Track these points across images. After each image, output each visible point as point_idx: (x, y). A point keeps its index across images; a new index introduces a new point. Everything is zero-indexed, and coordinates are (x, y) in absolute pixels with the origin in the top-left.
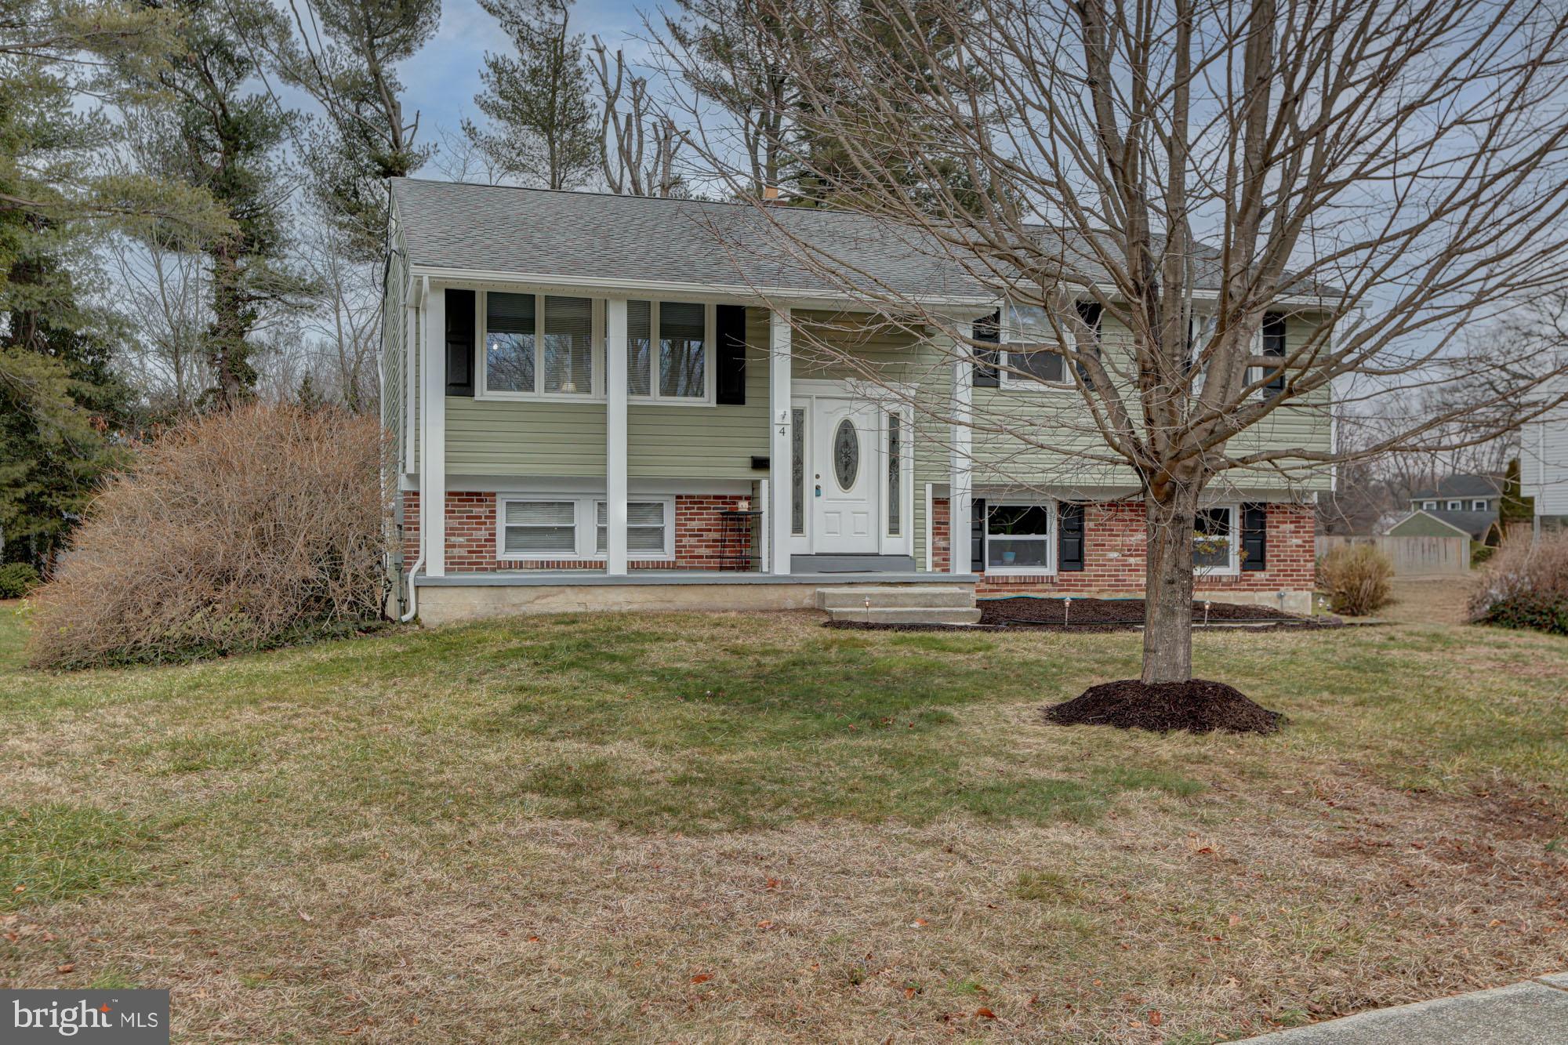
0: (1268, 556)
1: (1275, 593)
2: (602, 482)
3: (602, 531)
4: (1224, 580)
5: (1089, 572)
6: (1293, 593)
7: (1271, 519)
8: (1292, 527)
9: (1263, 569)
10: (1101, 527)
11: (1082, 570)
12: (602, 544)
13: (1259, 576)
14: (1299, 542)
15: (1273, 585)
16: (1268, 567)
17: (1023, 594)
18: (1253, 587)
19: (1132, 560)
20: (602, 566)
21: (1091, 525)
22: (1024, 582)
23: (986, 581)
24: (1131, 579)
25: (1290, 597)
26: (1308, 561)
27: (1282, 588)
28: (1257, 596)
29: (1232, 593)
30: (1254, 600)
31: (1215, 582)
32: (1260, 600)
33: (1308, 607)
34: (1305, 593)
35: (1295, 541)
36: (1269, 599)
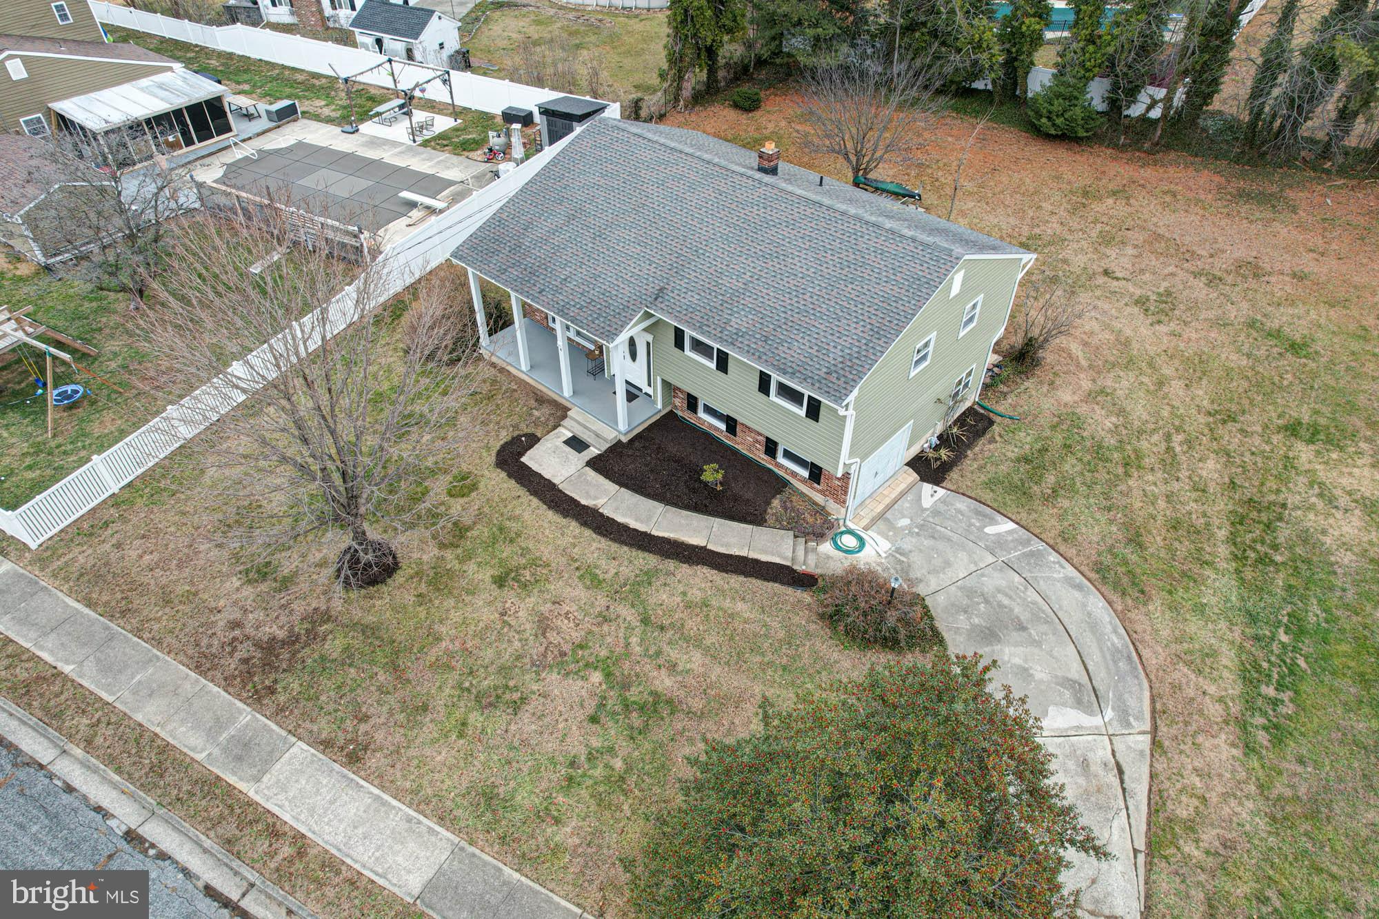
0: (822, 481)
4: (798, 477)
5: (738, 439)
6: (833, 502)
9: (819, 485)
11: (735, 436)
13: (816, 485)
14: (840, 484)
15: (822, 492)
16: (822, 485)
17: (711, 432)
18: (813, 488)
19: (758, 446)
22: (711, 425)
23: (697, 419)
24: (756, 452)
25: (831, 503)
26: (843, 494)
27: (827, 497)
28: (815, 493)
29: (802, 485)
30: (812, 494)
31: (794, 475)
32: (816, 495)
33: (841, 513)
34: (839, 506)
35: (837, 482)
36: (820, 498)
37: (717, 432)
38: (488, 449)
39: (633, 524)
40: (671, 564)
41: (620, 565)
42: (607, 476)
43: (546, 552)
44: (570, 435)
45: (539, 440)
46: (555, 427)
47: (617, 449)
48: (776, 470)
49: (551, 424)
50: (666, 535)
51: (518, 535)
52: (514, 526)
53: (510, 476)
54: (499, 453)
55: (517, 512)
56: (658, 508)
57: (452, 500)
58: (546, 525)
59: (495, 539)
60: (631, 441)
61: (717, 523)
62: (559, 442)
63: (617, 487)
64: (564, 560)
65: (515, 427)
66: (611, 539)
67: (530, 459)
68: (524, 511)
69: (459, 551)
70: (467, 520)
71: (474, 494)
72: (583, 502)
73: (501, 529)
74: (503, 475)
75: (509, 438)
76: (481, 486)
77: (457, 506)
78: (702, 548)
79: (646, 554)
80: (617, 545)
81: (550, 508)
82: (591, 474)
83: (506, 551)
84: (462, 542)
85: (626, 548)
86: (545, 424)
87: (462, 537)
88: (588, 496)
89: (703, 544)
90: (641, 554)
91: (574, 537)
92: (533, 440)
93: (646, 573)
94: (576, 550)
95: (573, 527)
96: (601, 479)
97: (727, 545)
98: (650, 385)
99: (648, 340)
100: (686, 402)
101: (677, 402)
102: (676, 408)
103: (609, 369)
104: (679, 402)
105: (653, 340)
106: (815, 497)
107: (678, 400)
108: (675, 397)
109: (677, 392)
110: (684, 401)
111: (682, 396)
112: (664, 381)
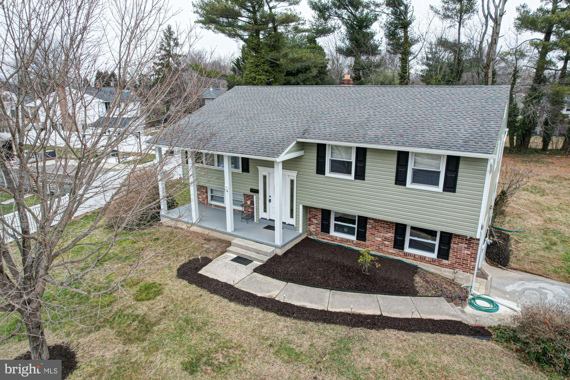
0: (451, 255)
1: (453, 270)
4: (427, 259)
5: (367, 243)
6: (462, 273)
7: (453, 240)
8: (466, 246)
9: (447, 259)
10: (374, 228)
11: (365, 241)
13: (444, 261)
14: (469, 253)
15: (451, 267)
16: (450, 259)
17: (342, 244)
18: (441, 265)
19: (387, 243)
21: (370, 226)
22: (342, 240)
23: (330, 237)
24: (385, 249)
25: (460, 274)
26: (472, 261)
27: (456, 269)
28: (443, 269)
29: (431, 265)
30: (441, 271)
31: (422, 259)
32: (444, 271)
33: (470, 280)
34: (469, 274)
35: (466, 252)
36: (449, 272)
37: (348, 243)
38: (170, 267)
39: (309, 306)
40: (361, 331)
41: (312, 337)
42: (273, 277)
43: (235, 336)
44: (235, 256)
45: (211, 260)
46: (222, 253)
47: (275, 259)
48: (404, 260)
49: (219, 251)
50: (343, 310)
51: (205, 324)
52: (199, 318)
53: (191, 282)
54: (178, 270)
55: (201, 307)
56: (326, 293)
57: (139, 304)
58: (231, 313)
59: (182, 331)
60: (285, 254)
61: (381, 298)
62: (228, 261)
63: (285, 283)
64: (255, 340)
65: (192, 254)
66: (295, 318)
67: (205, 271)
68: (207, 305)
69: (145, 344)
70: (153, 316)
71: (159, 298)
72: (259, 295)
73: (187, 321)
74: (185, 282)
75: (187, 261)
76: (166, 291)
77: (142, 309)
78: (379, 316)
79: (333, 326)
80: (303, 322)
81: (231, 300)
82: (259, 276)
83: (195, 339)
84: (148, 336)
85: (311, 324)
86: (214, 251)
87: (148, 331)
88: (262, 291)
89: (379, 313)
90: (328, 326)
91: (260, 319)
92: (207, 261)
93: (341, 341)
94: (264, 330)
95: (257, 313)
96: (269, 279)
97: (398, 312)
98: (292, 216)
99: (292, 178)
100: (320, 226)
101: (312, 228)
102: (311, 234)
103: (258, 215)
104: (314, 228)
105: (297, 176)
106: (444, 273)
107: (313, 226)
108: (310, 225)
109: (312, 219)
110: (318, 226)
111: (316, 222)
112: (305, 208)
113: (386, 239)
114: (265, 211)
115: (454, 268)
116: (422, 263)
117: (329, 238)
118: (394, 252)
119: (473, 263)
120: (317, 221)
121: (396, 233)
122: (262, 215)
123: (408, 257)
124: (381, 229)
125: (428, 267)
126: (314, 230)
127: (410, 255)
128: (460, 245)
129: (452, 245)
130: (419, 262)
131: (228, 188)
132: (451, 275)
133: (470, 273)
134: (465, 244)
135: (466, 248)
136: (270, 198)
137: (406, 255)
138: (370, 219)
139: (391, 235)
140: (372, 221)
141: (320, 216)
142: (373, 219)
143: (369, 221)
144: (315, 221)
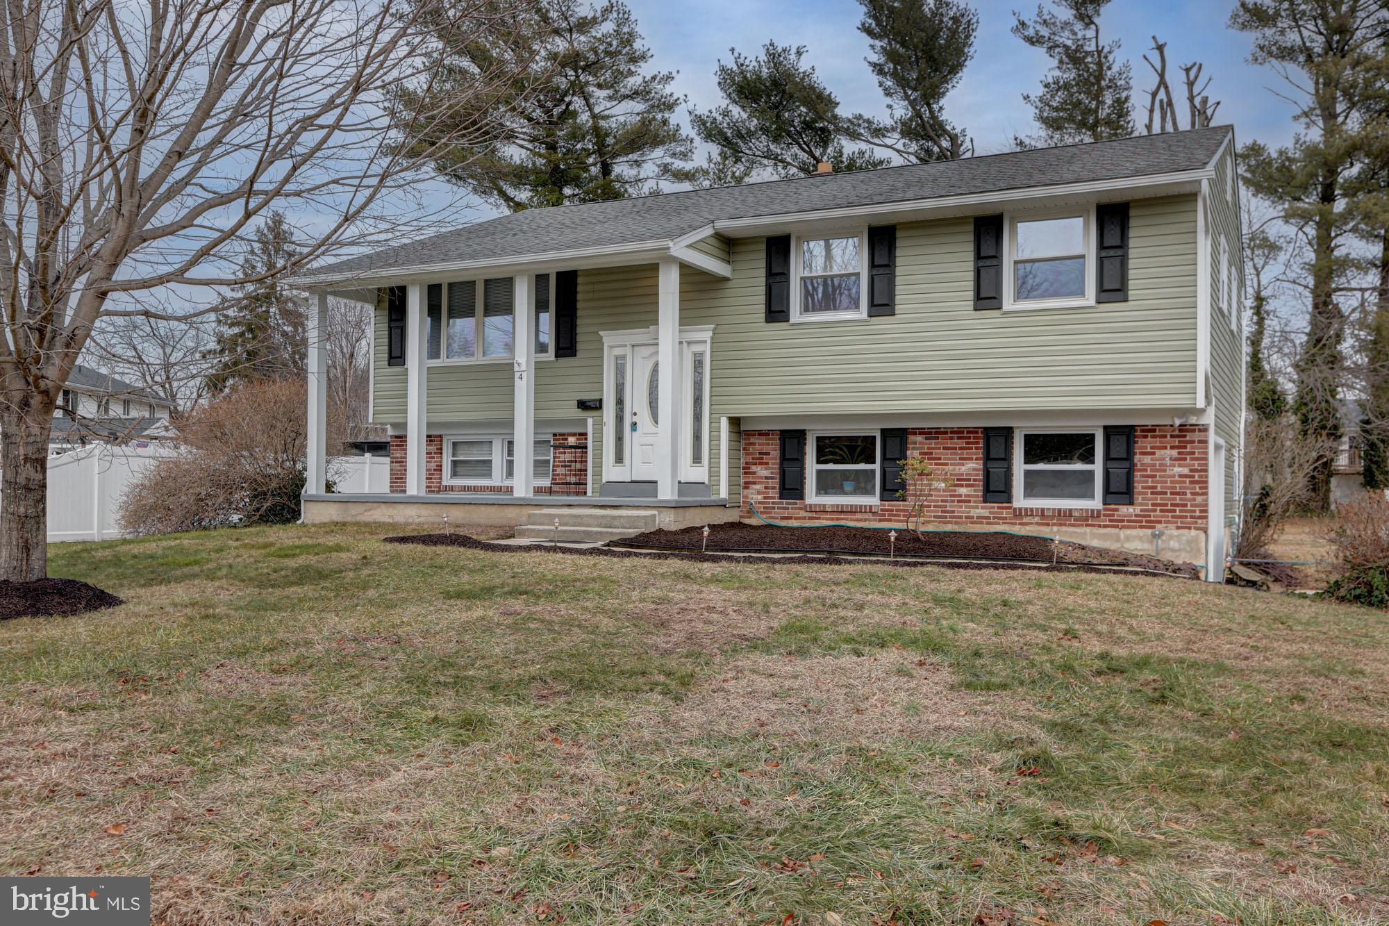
0: (1138, 487)
1: (1149, 531)
2: (510, 424)
3: (510, 464)
4: (1076, 514)
5: (912, 502)
6: (1176, 532)
7: (1142, 444)
8: (1174, 453)
9: (1131, 503)
10: (926, 455)
11: (905, 500)
12: (510, 474)
13: (1125, 510)
14: (1186, 471)
15: (1145, 521)
16: (1139, 499)
17: (842, 523)
18: (1117, 523)
19: (963, 491)
20: (510, 490)
21: (916, 454)
22: (841, 511)
23: (804, 508)
24: (962, 510)
25: (1171, 537)
26: (1197, 494)
27: (1158, 526)
28: (1123, 533)
29: (1088, 530)
30: (1118, 540)
31: (1063, 517)
32: (1128, 538)
33: (1199, 550)
34: (1193, 532)
35: (1178, 470)
36: (1140, 539)
37: (859, 516)
48: (1017, 530)
98: (697, 459)
99: (697, 348)
100: (776, 483)
101: (754, 495)
102: (751, 513)
103: (598, 472)
104: (759, 493)
105: (712, 338)
106: (1127, 545)
107: (757, 487)
108: (747, 485)
109: (754, 468)
110: (771, 483)
111: (765, 473)
112: (735, 422)
113: (961, 481)
114: (619, 459)
115: (1150, 524)
116: (1064, 529)
117: (802, 514)
118: (985, 513)
119: (1199, 499)
120: (766, 471)
121: (988, 458)
122: (612, 472)
123: (1025, 520)
124: (945, 455)
125: (1083, 535)
126: (760, 497)
127: (1030, 512)
128: (1159, 453)
129: (1137, 457)
130: (1055, 528)
131: (524, 368)
132: (1146, 546)
133: (1197, 529)
134: (1172, 448)
135: (1176, 459)
136: (635, 419)
137: (1019, 514)
138: (914, 432)
139: (972, 466)
140: (919, 438)
141: (775, 454)
142: (922, 432)
143: (911, 438)
144: (761, 471)
